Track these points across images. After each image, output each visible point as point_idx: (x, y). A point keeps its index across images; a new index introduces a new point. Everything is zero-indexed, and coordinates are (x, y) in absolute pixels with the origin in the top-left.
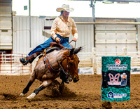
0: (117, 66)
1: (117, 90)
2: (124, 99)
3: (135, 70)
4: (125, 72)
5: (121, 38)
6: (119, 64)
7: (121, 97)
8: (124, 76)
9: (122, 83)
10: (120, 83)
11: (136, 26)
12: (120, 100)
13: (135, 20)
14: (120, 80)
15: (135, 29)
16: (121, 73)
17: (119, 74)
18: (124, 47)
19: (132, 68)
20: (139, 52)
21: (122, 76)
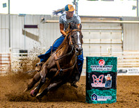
0: (101, 67)
1: (101, 92)
2: (109, 102)
3: (121, 71)
4: (110, 73)
5: (106, 38)
6: (103, 65)
7: (105, 100)
8: (108, 77)
9: (107, 85)
10: (104, 85)
11: (121, 24)
12: (103, 102)
13: (121, 19)
14: (104, 82)
15: (120, 28)
16: (106, 74)
17: (103, 76)
18: (108, 47)
19: (118, 69)
20: (124, 52)
21: (106, 77)
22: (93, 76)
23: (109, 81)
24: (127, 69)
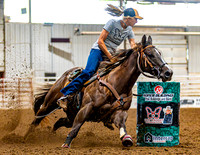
0: (158, 96)
1: (158, 131)
2: (169, 144)
3: (185, 102)
7: (164, 141)
8: (168, 110)
10: (162, 121)
11: (186, 37)
13: (185, 29)
14: (162, 117)
15: (184, 42)
16: (164, 106)
19: (182, 99)
20: (190, 76)
21: (165, 110)
22: (147, 108)
23: (170, 115)
24: (195, 99)
